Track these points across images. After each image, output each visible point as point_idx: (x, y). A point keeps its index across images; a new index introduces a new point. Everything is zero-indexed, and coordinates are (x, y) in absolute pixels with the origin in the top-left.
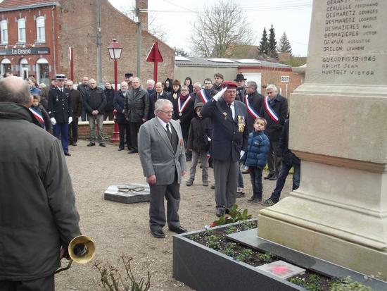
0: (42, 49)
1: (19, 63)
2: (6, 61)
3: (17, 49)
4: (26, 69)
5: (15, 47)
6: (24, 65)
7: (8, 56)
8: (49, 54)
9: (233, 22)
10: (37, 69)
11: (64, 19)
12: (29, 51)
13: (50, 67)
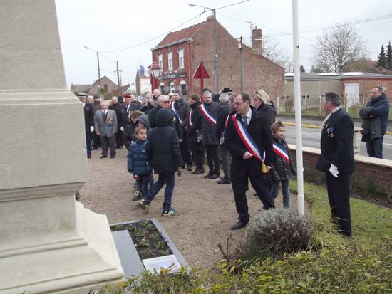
0: (181, 74)
1: (169, 85)
2: (162, 84)
3: (167, 74)
4: (173, 89)
5: (166, 73)
6: (172, 86)
7: (163, 80)
8: (186, 77)
9: (349, 42)
10: (180, 88)
11: (196, 50)
12: (174, 76)
13: (187, 87)
